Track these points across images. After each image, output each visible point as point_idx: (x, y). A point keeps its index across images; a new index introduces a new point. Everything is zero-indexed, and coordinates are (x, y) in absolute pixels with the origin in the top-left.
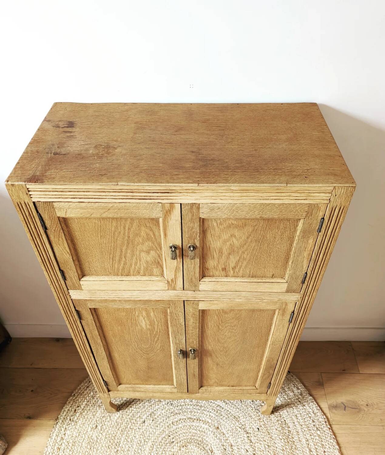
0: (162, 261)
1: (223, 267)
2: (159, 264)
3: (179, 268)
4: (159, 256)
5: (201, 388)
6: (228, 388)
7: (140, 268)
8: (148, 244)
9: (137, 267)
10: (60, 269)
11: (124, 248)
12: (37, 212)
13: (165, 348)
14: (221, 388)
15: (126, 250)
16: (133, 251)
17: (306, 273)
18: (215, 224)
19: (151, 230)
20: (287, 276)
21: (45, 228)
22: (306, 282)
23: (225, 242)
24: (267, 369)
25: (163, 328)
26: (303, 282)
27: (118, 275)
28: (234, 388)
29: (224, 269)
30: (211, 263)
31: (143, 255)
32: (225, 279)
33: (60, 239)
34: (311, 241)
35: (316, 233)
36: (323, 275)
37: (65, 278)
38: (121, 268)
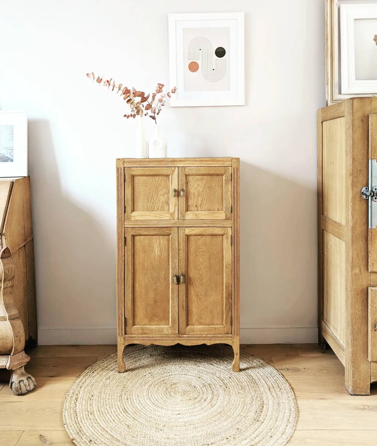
0: (169, 201)
1: (196, 204)
2: (168, 203)
3: (176, 203)
4: (168, 198)
5: (188, 327)
6: (205, 326)
7: (159, 206)
8: (164, 190)
9: (158, 205)
10: (124, 206)
11: (154, 193)
12: (124, 171)
13: (166, 278)
14: (201, 327)
15: (155, 194)
16: (157, 195)
17: (232, 205)
18: (191, 179)
19: (166, 183)
20: (224, 210)
21: (125, 181)
22: (233, 212)
23: (196, 188)
24: (227, 298)
25: (167, 255)
26: (232, 212)
27: (149, 211)
28: (209, 326)
29: (196, 206)
30: (191, 202)
31: (162, 197)
32: (197, 212)
33: (129, 187)
34: (229, 186)
35: (231, 182)
36: (239, 206)
37: (125, 212)
38: (151, 206)
